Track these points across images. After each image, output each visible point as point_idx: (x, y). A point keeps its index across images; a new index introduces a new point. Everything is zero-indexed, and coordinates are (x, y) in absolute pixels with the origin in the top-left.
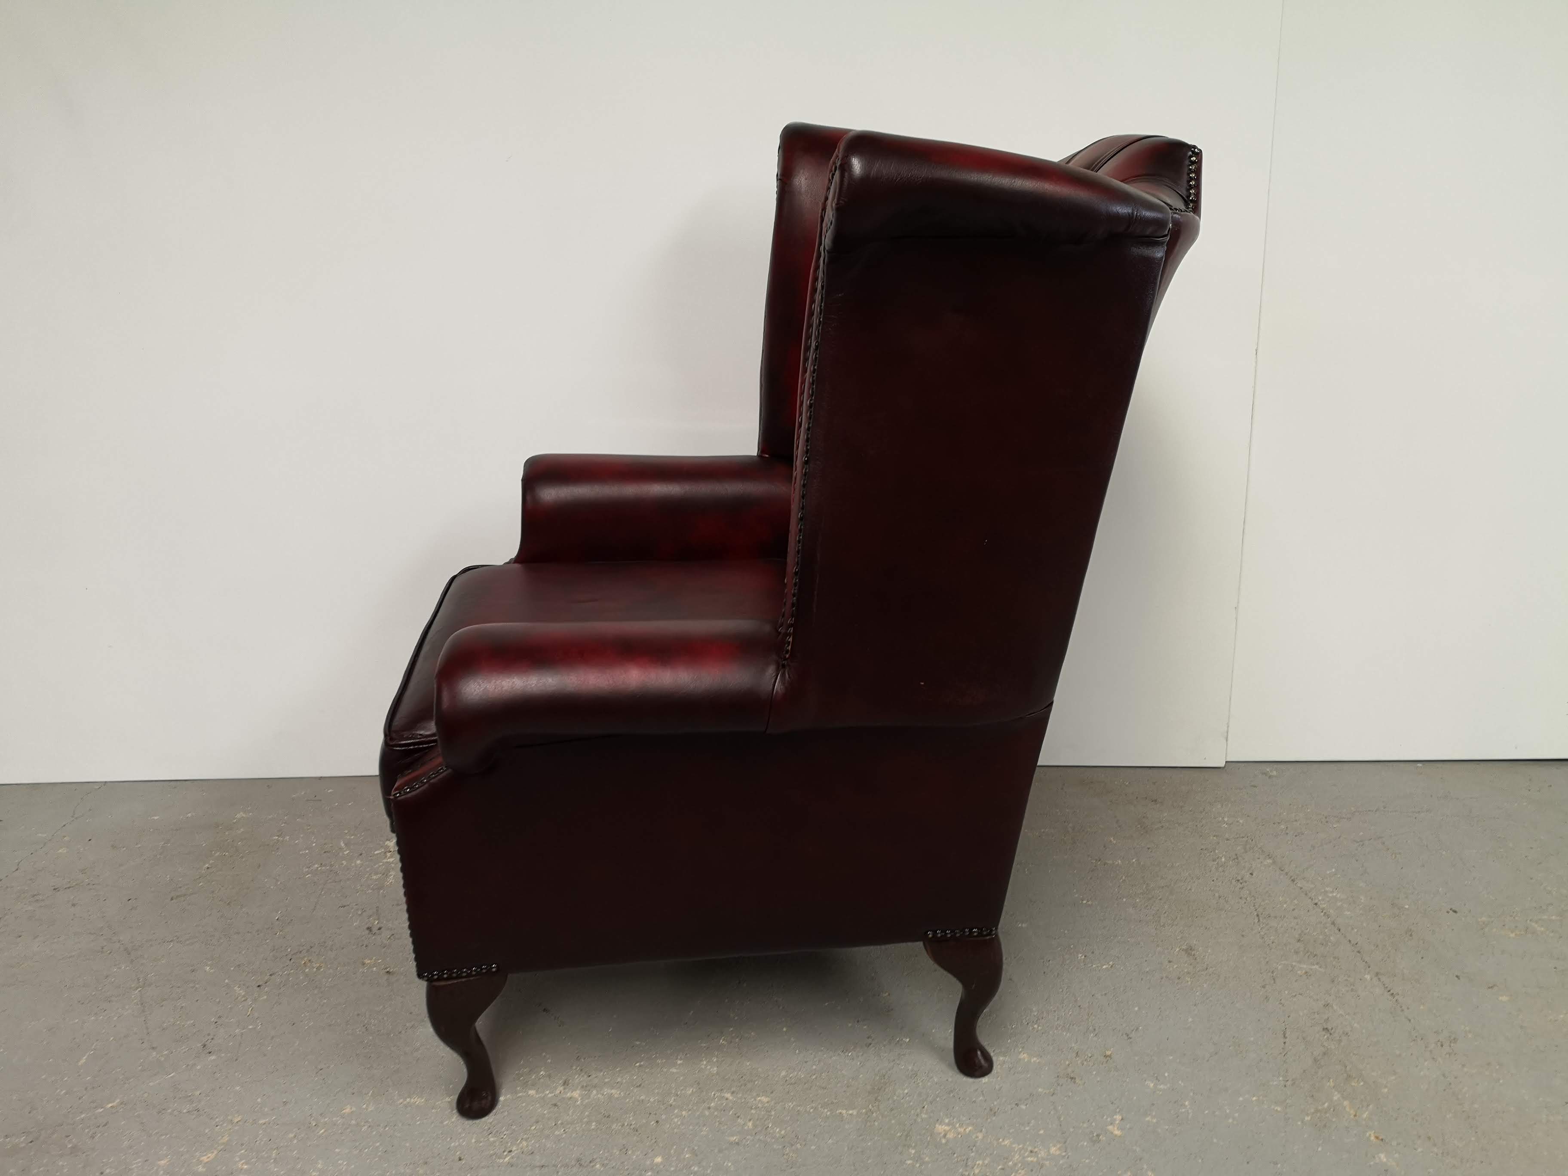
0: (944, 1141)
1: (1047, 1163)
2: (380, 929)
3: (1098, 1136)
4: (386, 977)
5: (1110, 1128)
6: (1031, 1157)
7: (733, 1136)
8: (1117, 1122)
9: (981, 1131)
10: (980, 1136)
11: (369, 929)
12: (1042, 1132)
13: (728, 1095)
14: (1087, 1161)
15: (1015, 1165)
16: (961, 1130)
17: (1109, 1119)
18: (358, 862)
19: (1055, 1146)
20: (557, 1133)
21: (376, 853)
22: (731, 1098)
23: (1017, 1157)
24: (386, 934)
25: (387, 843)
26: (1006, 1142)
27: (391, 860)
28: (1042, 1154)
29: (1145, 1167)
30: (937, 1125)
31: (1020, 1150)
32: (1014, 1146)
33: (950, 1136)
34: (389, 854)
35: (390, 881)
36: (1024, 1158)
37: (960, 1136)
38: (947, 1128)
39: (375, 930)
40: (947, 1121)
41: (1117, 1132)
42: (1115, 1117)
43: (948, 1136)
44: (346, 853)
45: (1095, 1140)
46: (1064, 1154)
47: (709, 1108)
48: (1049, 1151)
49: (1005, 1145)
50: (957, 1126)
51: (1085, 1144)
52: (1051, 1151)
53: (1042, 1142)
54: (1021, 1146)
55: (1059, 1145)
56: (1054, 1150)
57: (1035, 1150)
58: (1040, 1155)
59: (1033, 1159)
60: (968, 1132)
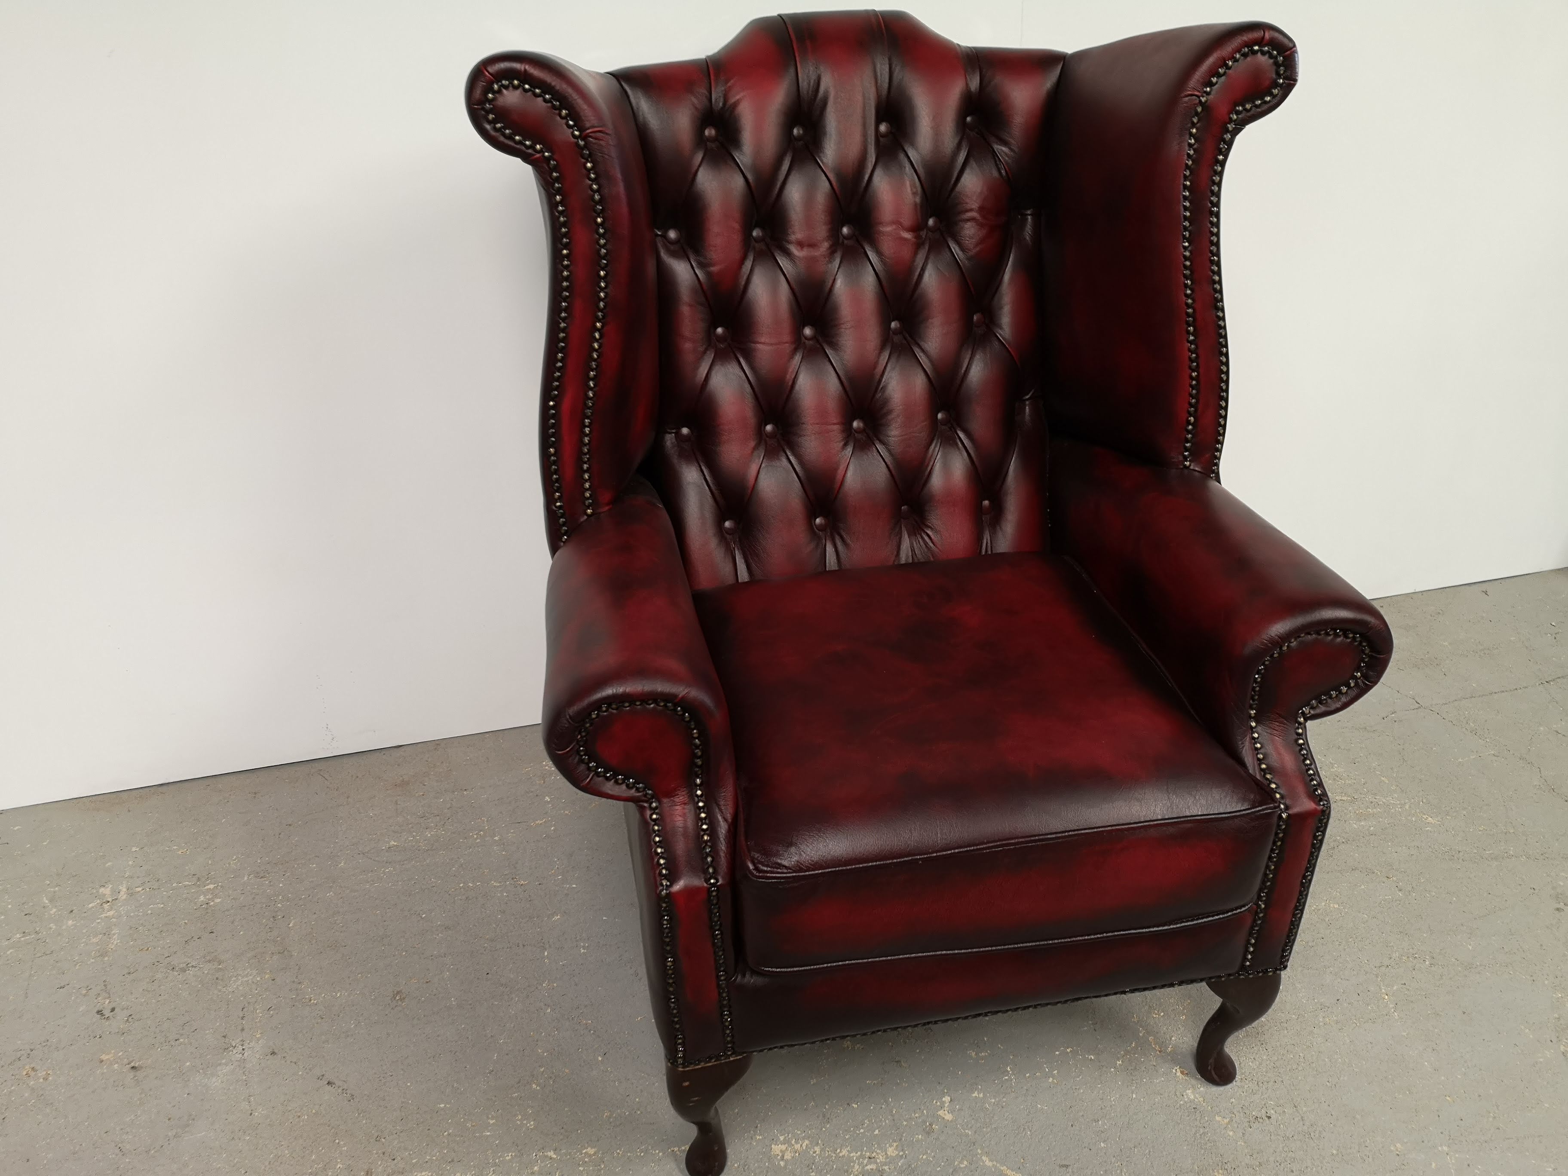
0: (782, 1163)
1: (886, 1168)
2: (113, 1010)
3: (931, 1125)
4: (132, 1074)
5: (941, 1113)
6: (870, 1164)
8: (946, 1105)
9: (817, 1144)
10: (817, 1149)
11: (99, 1012)
12: (877, 1132)
13: (551, 1154)
14: (925, 1157)
16: (797, 1147)
17: (938, 1103)
18: (70, 922)
19: (891, 1146)
21: (91, 905)
22: (555, 1156)
23: (857, 1167)
24: (121, 1015)
25: (102, 890)
26: (844, 1152)
27: (111, 913)
28: (881, 1158)
29: (979, 1151)
30: (773, 1146)
31: (858, 1158)
32: (852, 1155)
33: (788, 1156)
34: (106, 906)
35: (115, 942)
36: (863, 1167)
37: (797, 1154)
38: (783, 1147)
39: (107, 1013)
40: (782, 1138)
41: (949, 1117)
42: (944, 1099)
43: (785, 1157)
44: (52, 912)
45: (929, 1132)
46: (901, 1153)
48: (886, 1154)
49: (843, 1156)
50: (793, 1142)
51: (920, 1137)
52: (889, 1153)
53: (879, 1144)
54: (859, 1153)
55: (895, 1144)
56: (891, 1151)
57: (873, 1155)
58: (878, 1161)
59: (873, 1166)
60: (804, 1148)
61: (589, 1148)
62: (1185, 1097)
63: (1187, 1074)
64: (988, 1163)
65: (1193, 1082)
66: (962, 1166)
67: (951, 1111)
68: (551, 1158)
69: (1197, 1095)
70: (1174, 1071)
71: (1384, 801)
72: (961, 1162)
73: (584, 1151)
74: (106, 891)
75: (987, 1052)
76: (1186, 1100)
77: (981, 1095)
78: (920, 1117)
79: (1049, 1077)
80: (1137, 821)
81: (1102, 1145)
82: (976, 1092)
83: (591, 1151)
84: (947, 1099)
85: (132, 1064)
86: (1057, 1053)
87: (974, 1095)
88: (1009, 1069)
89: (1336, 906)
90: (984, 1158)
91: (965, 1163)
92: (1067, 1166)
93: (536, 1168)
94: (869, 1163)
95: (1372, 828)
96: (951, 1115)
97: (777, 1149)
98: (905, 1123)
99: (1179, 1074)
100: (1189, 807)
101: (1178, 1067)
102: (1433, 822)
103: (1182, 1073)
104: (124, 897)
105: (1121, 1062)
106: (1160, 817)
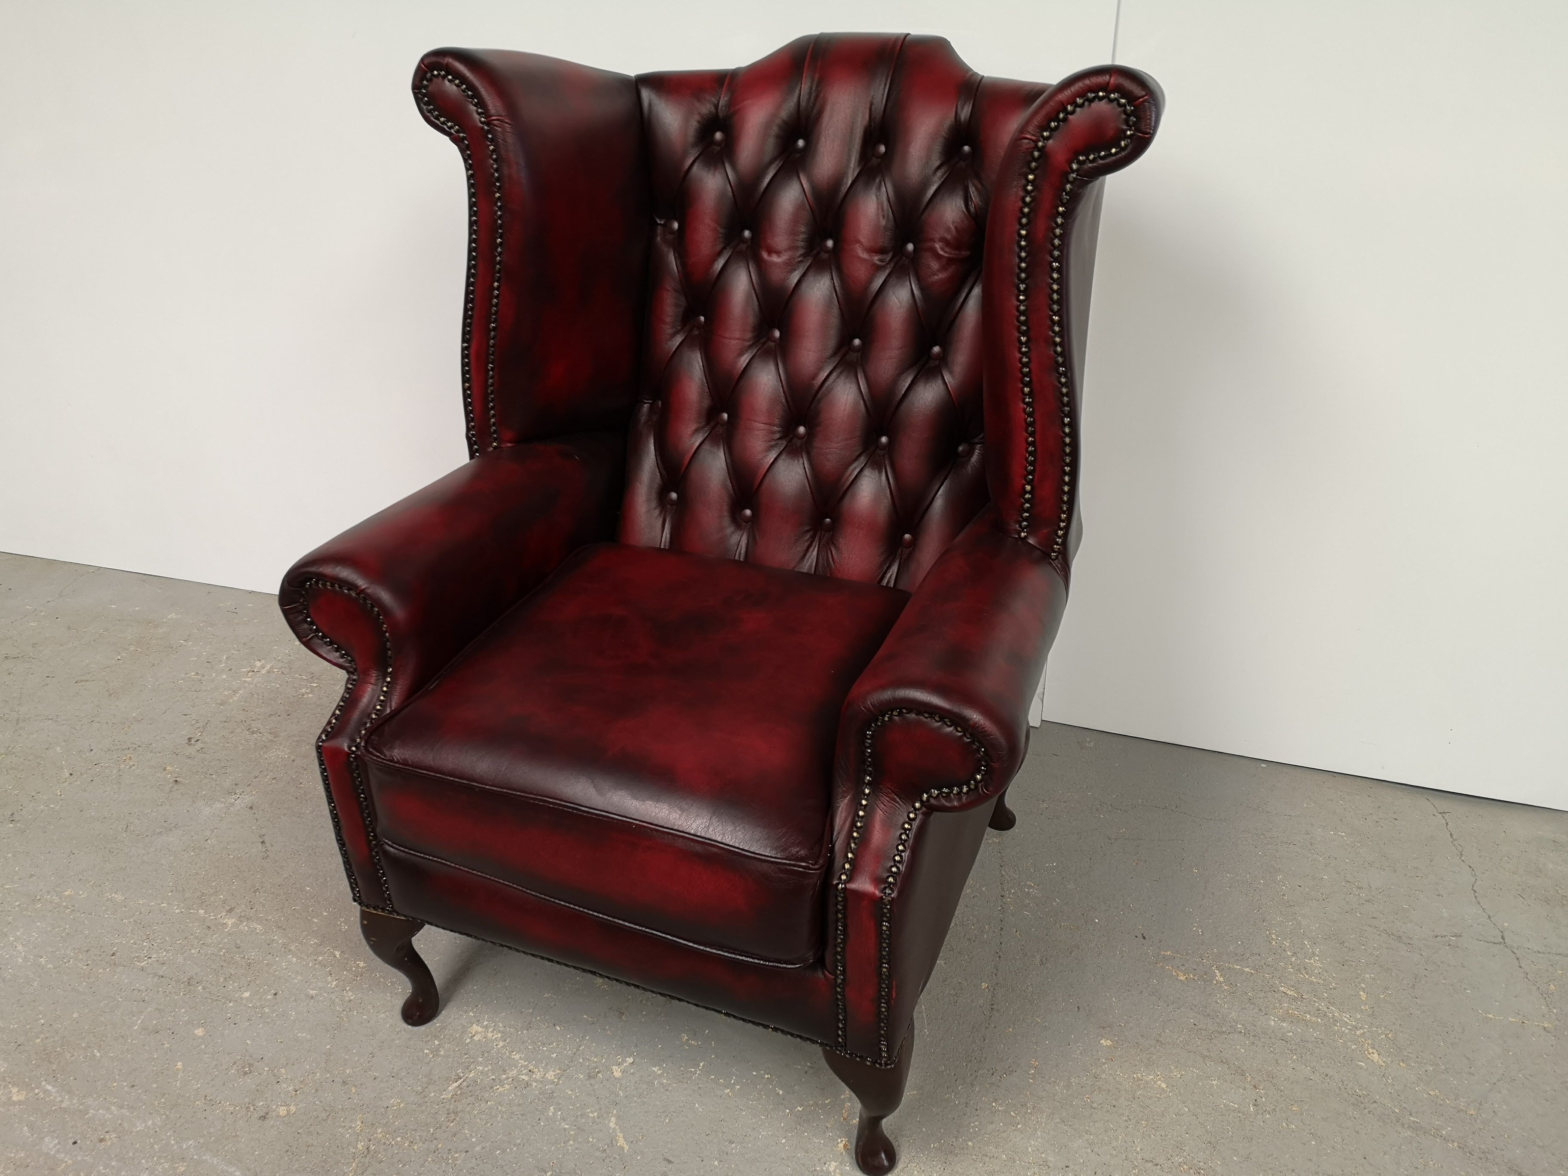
0: (468, 1041)
2: (197, 741)
3: (598, 1072)
4: (172, 785)
5: (614, 1068)
7: (313, 989)
8: (625, 1064)
9: (505, 1041)
10: (501, 1044)
11: (190, 739)
12: (554, 1055)
13: (337, 954)
14: (570, 1093)
15: (507, 1078)
16: (490, 1035)
17: (620, 1060)
18: (224, 676)
19: (554, 1071)
20: (193, 951)
21: (243, 670)
23: (515, 1071)
24: (199, 745)
26: (517, 1057)
27: (249, 679)
28: (538, 1076)
29: (615, 1112)
30: (474, 1025)
31: (523, 1066)
32: (520, 1061)
33: (477, 1038)
34: (250, 674)
35: (235, 699)
36: (519, 1074)
37: (484, 1040)
38: (480, 1030)
39: (193, 741)
40: (485, 1023)
41: (618, 1074)
42: (628, 1059)
43: (474, 1038)
44: (221, 666)
45: (591, 1077)
46: (556, 1080)
47: (316, 960)
48: (545, 1074)
49: (514, 1059)
50: (490, 1030)
51: (582, 1076)
52: (547, 1075)
53: (547, 1065)
54: (526, 1063)
55: (558, 1071)
56: (550, 1075)
57: (535, 1070)
58: (534, 1076)
59: (526, 1078)
60: (494, 1038)
61: (362, 962)
62: (826, 1166)
63: (848, 1149)
64: (612, 1125)
65: (847, 1158)
66: (591, 1115)
67: (623, 1072)
68: (335, 956)
69: (838, 1170)
70: (839, 1140)
71: (1336, 1014)
72: (592, 1112)
73: (358, 963)
74: (258, 664)
75: (698, 1043)
76: (824, 1169)
77: (660, 1072)
78: (596, 1062)
79: (728, 1088)
80: (670, 827)
81: (716, 1163)
82: (657, 1068)
83: (362, 964)
84: (630, 1060)
85: (177, 779)
86: (755, 1073)
87: (654, 1069)
88: (701, 1065)
89: (1164, 1085)
90: (613, 1119)
91: (596, 1114)
92: (670, 1162)
93: (320, 958)
94: (526, 1074)
95: (1291, 1034)
96: (620, 1074)
97: (476, 1028)
98: (581, 1060)
99: (841, 1145)
100: (724, 834)
101: (847, 1139)
102: (1376, 1060)
103: (845, 1146)
104: (264, 672)
105: (801, 1109)
106: (692, 832)
